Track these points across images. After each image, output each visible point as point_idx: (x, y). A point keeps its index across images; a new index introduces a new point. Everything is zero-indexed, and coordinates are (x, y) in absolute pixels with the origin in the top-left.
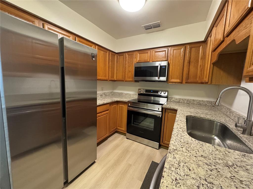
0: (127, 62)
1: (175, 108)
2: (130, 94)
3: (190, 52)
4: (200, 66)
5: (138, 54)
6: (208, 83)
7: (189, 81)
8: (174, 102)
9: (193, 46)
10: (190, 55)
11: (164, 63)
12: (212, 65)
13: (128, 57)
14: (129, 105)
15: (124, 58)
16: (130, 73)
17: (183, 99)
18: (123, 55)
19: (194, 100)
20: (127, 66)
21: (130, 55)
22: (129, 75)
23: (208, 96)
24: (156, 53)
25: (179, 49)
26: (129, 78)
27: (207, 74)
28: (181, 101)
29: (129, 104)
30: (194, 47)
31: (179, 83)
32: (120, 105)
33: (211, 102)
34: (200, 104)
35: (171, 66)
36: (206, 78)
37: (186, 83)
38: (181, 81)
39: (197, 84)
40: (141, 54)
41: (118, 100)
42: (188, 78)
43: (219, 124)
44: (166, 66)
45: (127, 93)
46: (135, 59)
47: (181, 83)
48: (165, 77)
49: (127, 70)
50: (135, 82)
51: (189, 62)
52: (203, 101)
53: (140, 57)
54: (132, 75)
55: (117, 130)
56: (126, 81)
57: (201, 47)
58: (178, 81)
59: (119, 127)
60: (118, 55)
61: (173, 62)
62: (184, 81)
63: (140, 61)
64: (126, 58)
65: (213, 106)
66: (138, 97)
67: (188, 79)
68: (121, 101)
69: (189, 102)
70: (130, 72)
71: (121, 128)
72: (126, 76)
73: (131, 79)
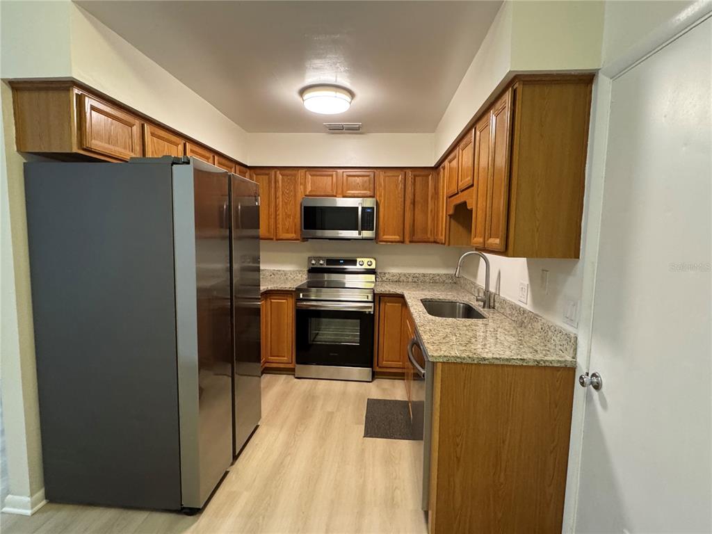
0: (281, 193)
1: (398, 292)
2: (284, 271)
3: (414, 184)
4: (431, 211)
5: (310, 177)
6: (444, 244)
7: (415, 238)
8: (390, 281)
9: (417, 173)
10: (414, 190)
11: (369, 203)
12: (448, 217)
13: (283, 179)
14: (301, 297)
15: (270, 182)
16: (288, 219)
17: (405, 275)
18: (268, 174)
19: (424, 275)
20: (281, 203)
21: (287, 176)
22: (287, 224)
23: (447, 266)
24: (349, 178)
25: (393, 176)
26: (288, 233)
27: (442, 228)
28: (401, 279)
29: (301, 295)
30: (419, 176)
31: (398, 242)
32: (273, 301)
33: (451, 277)
34: (435, 282)
35: (381, 209)
36: (442, 235)
37: (410, 242)
38: (402, 240)
39: (429, 245)
40: (315, 177)
41: (269, 288)
42: (413, 233)
43: (462, 305)
44: (374, 208)
45: (276, 269)
46: (302, 187)
47: (403, 242)
48: (373, 230)
49: (280, 212)
50: (304, 241)
51: (414, 203)
52: (438, 275)
53: (313, 183)
54: (295, 225)
55: (267, 365)
56: (277, 240)
57: (430, 177)
58: (397, 238)
59: (271, 356)
60: (252, 171)
61: (384, 200)
62: (407, 240)
63: (314, 193)
64: (276, 181)
65: (455, 282)
66: (308, 278)
67: (414, 235)
68: (278, 290)
69: (416, 279)
70: (289, 216)
71: (278, 356)
72: (280, 226)
73: (293, 235)
